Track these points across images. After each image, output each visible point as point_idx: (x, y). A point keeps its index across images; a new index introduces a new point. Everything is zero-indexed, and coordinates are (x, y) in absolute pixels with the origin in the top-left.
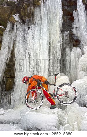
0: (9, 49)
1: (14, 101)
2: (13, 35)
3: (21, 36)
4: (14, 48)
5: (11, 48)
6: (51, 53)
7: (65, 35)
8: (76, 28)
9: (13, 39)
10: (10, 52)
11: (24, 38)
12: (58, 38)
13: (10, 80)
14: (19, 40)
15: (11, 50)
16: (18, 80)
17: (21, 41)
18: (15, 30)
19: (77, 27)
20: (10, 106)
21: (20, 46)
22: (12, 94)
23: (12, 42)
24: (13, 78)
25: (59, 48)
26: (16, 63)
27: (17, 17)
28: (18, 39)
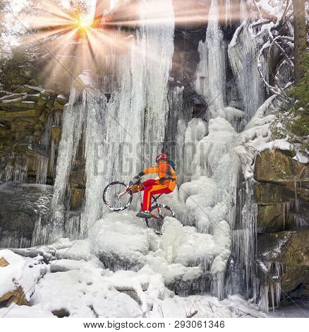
0: (74, 138)
1: (86, 227)
2: (81, 112)
3: (95, 114)
4: (82, 135)
5: (79, 137)
6: (147, 131)
7: (175, 93)
8: (202, 78)
9: (81, 119)
10: (77, 144)
11: (99, 117)
12: (162, 102)
13: (77, 192)
14: (92, 122)
15: (78, 140)
16: (91, 193)
17: (95, 123)
18: (84, 103)
19: (204, 76)
20: (78, 235)
21: (94, 134)
22: (82, 215)
23: (80, 126)
24: (82, 187)
25: (163, 121)
26: (87, 163)
27: (86, 77)
28: (90, 120)
